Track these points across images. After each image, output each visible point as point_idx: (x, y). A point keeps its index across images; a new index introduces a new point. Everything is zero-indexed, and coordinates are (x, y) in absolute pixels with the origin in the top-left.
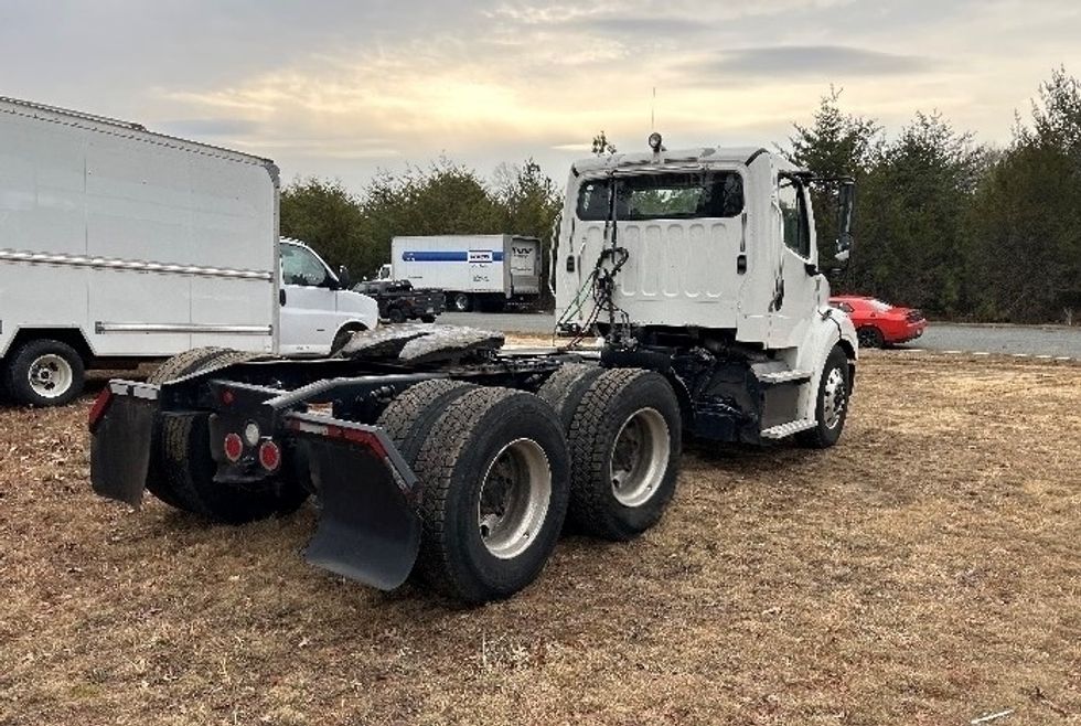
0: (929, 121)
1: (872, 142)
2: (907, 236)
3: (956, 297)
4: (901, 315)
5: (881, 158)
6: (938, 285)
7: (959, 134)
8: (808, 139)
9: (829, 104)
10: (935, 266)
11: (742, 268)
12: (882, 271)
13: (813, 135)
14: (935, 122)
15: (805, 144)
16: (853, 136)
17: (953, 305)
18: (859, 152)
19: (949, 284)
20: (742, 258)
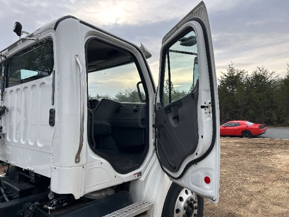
0: (261, 69)
1: (245, 76)
2: (258, 101)
3: (276, 119)
4: (257, 126)
5: (248, 79)
6: (270, 115)
7: (271, 72)
8: (226, 76)
9: (231, 66)
10: (268, 110)
11: (52, 123)
12: (251, 112)
13: (227, 75)
14: (263, 69)
15: (225, 77)
16: (239, 74)
17: (276, 121)
18: (241, 79)
19: (274, 115)
20: (52, 113)
